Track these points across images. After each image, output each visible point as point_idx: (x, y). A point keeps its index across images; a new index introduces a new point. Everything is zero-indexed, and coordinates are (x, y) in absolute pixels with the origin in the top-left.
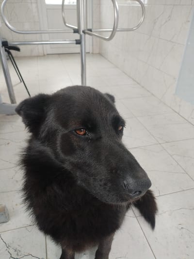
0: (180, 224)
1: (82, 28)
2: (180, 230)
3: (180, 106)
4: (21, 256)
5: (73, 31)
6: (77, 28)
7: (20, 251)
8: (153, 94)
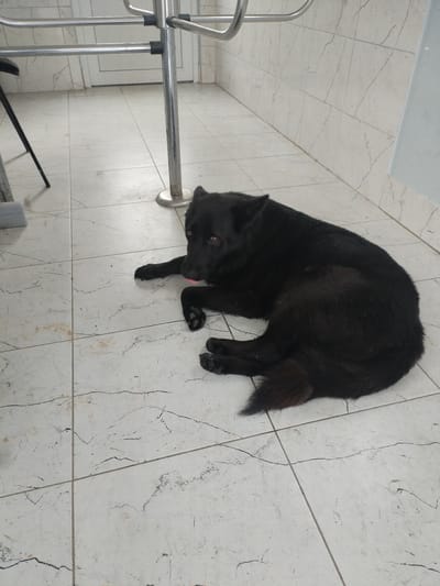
0: (394, 481)
1: (166, 12)
2: (394, 493)
3: (401, 203)
4: (13, 563)
5: (143, 20)
6: (152, 13)
7: (8, 550)
8: (338, 177)
